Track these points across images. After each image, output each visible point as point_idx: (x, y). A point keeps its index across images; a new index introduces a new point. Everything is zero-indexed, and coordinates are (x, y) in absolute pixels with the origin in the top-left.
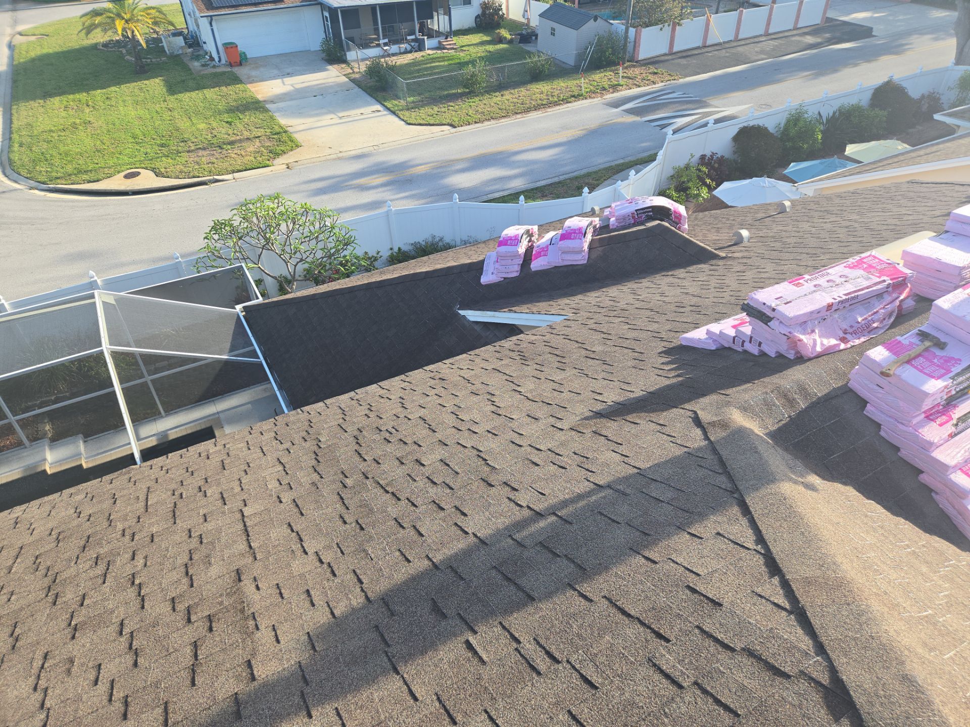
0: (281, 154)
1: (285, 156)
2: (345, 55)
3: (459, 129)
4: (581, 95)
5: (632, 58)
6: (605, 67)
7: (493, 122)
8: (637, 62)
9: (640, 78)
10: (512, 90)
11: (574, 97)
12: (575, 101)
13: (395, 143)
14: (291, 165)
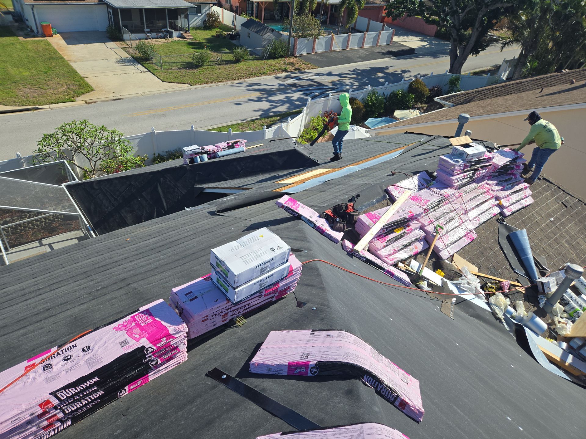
0: (82, 95)
1: (84, 96)
2: (122, 36)
3: (193, 87)
4: (264, 73)
5: (292, 55)
6: (277, 58)
7: (214, 84)
8: (296, 57)
9: (296, 66)
10: (225, 66)
11: (260, 74)
12: (261, 76)
13: (154, 92)
14: (88, 101)
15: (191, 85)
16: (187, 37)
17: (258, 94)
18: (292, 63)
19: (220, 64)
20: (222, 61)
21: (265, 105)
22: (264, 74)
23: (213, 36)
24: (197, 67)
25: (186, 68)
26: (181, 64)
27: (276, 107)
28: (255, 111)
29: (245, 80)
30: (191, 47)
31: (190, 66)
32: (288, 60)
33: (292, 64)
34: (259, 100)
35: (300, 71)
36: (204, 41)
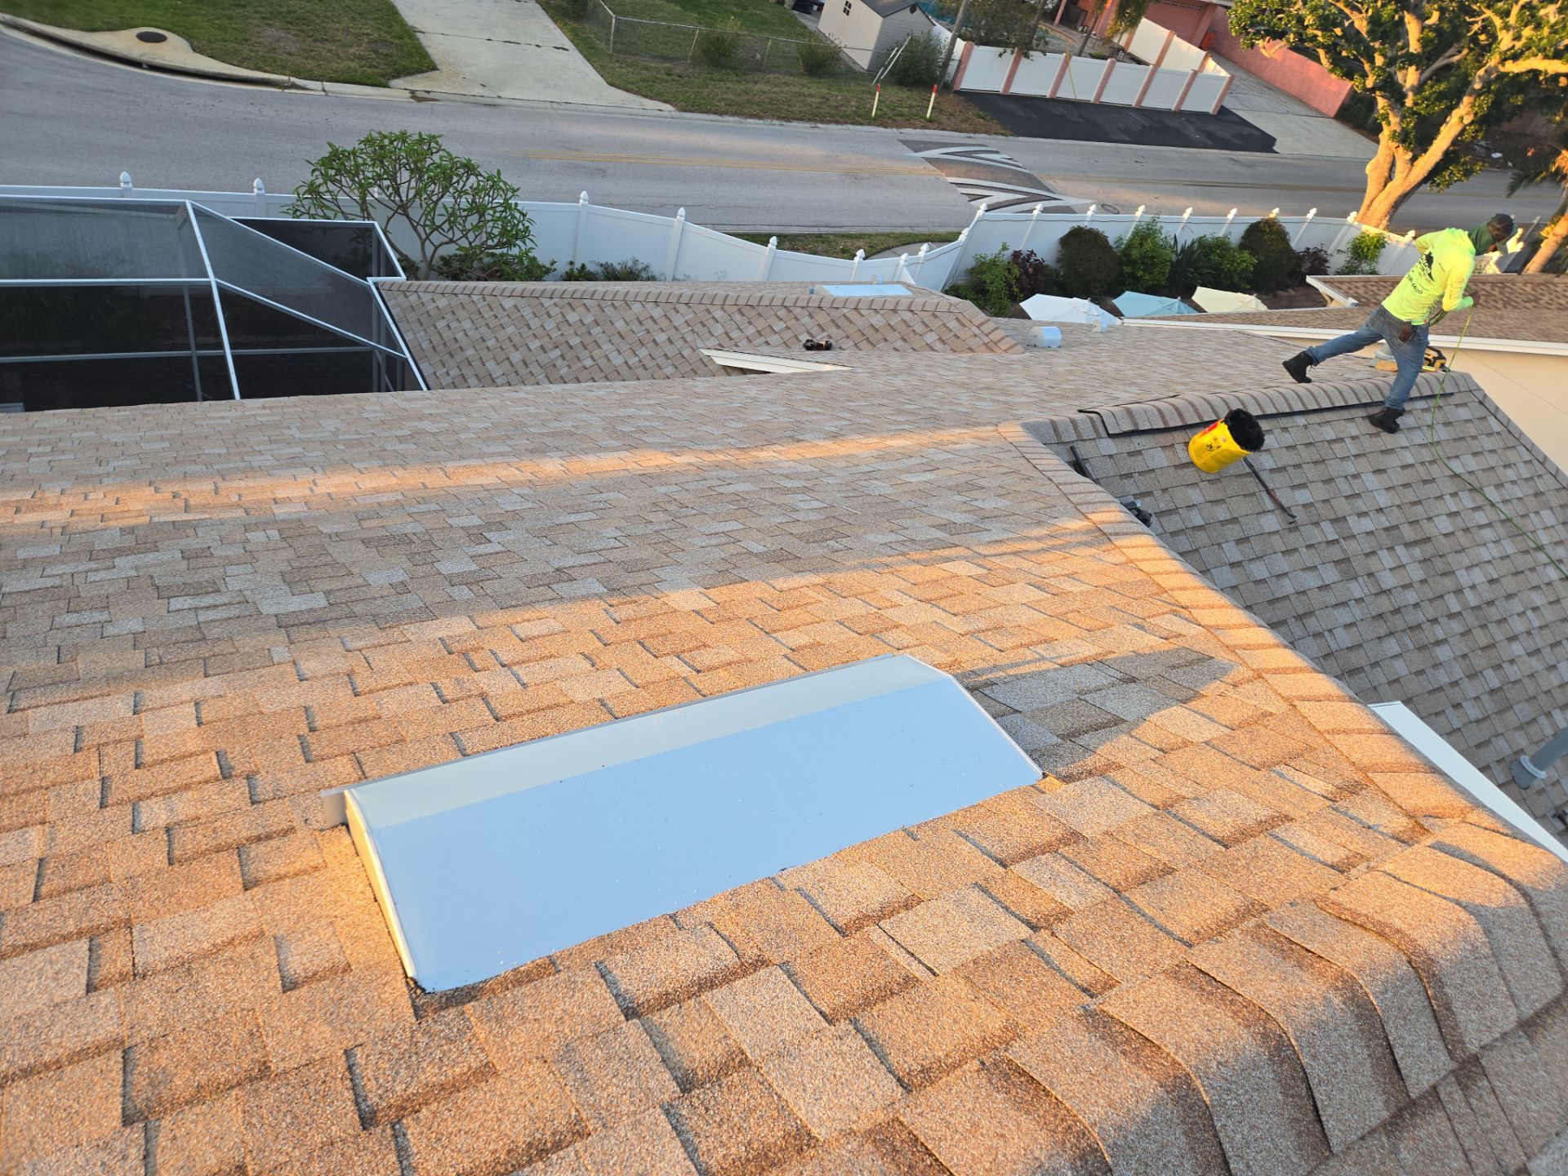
0: (405, 74)
1: (409, 78)
3: (685, 115)
5: (950, 85)
6: (911, 86)
7: (738, 119)
9: (956, 118)
11: (860, 117)
12: (861, 124)
13: (585, 108)
14: (418, 94)
15: (680, 110)
19: (759, 70)
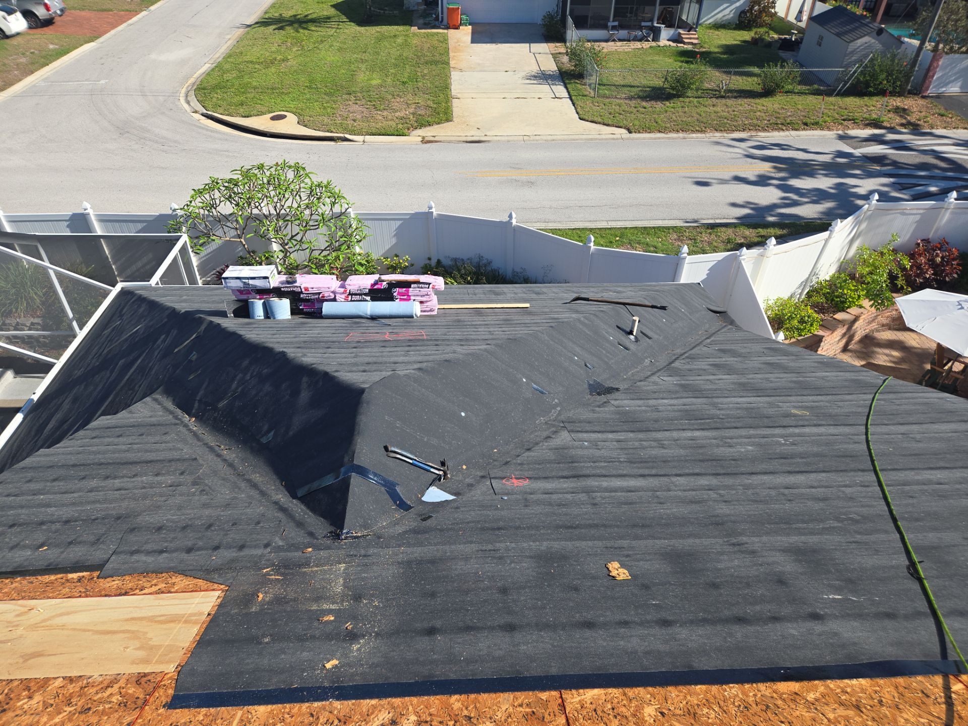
1: (428, 128)
2: (564, 33)
3: (634, 135)
4: (817, 123)
5: (918, 91)
6: (871, 95)
7: (681, 135)
8: (923, 97)
9: (912, 118)
10: (730, 102)
11: (806, 124)
12: (804, 129)
13: (550, 138)
14: (427, 139)
15: (630, 132)
16: (686, 41)
17: (766, 168)
18: (904, 110)
19: (722, 97)
20: (731, 91)
21: (769, 196)
22: (816, 125)
23: (745, 42)
24: (668, 97)
25: (644, 98)
26: (640, 89)
27: (795, 204)
28: (734, 205)
29: (760, 134)
30: (682, 59)
31: (657, 94)
32: (897, 102)
33: (901, 111)
34: (762, 181)
35: (916, 129)
36: (716, 50)
